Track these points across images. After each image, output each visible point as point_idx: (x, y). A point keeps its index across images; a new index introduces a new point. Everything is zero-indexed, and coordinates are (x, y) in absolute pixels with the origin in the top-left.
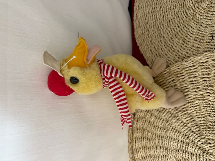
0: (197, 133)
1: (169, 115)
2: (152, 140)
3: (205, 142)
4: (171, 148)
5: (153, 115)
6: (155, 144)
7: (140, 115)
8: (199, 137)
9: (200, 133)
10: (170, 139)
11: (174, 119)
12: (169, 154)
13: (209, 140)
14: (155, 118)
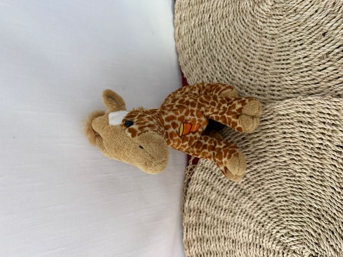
0: (275, 220)
1: (237, 190)
2: (213, 227)
3: (286, 234)
4: (240, 240)
5: (214, 189)
6: (217, 233)
7: (195, 190)
8: (278, 226)
9: (280, 220)
10: (239, 227)
11: (243, 197)
12: (237, 249)
13: (292, 230)
14: (218, 194)
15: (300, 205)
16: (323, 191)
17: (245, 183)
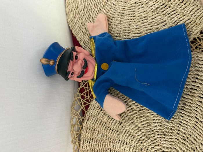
0: (152, 139)
2: (102, 142)
3: (158, 150)
5: (106, 114)
6: (105, 146)
7: (92, 113)
8: (153, 143)
9: (155, 139)
10: (123, 143)
11: (128, 121)
13: (164, 147)
14: (108, 118)
15: (171, 129)
16: (190, 120)
17: (130, 111)
